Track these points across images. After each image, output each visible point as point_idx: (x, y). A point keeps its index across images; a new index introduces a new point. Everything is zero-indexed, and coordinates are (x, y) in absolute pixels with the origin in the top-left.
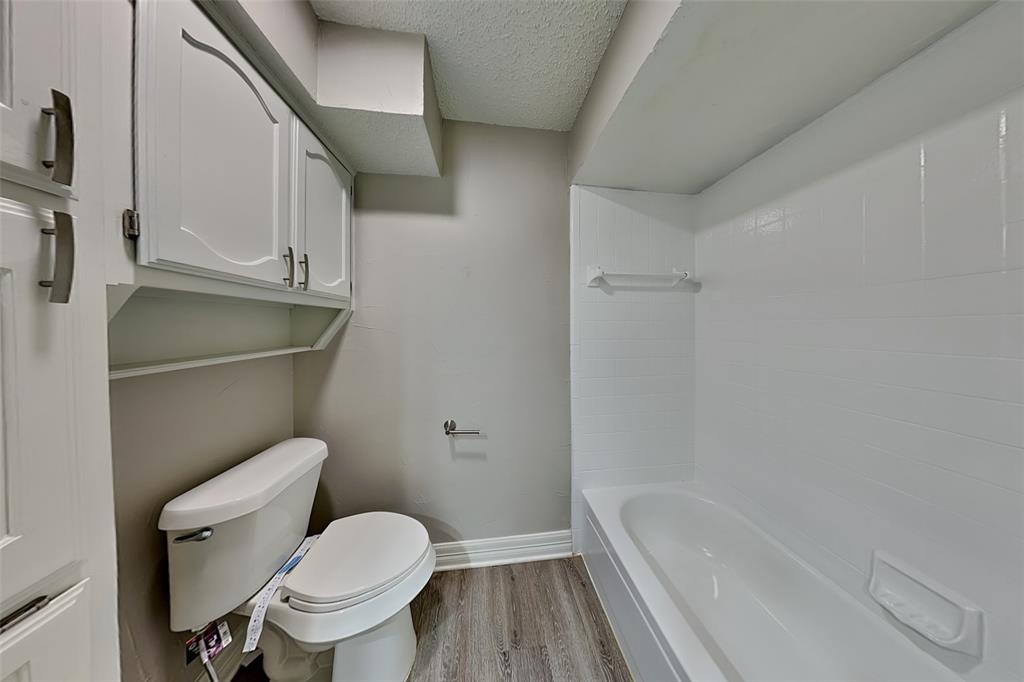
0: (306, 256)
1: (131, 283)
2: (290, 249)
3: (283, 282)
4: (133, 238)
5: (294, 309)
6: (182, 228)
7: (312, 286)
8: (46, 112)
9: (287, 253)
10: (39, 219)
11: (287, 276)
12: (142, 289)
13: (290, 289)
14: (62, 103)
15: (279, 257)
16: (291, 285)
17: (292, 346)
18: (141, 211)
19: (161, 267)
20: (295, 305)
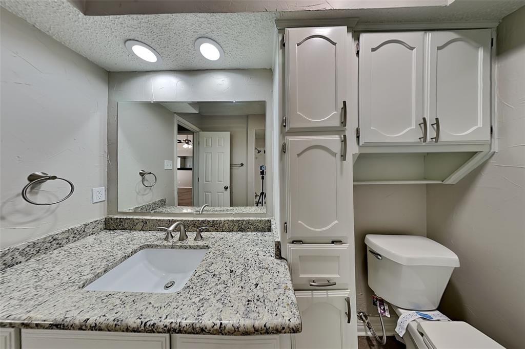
0: (437, 119)
1: (358, 152)
2: (424, 119)
3: (419, 141)
4: (358, 137)
5: (427, 156)
6: (372, 128)
7: (443, 137)
8: (342, 109)
9: (422, 121)
10: (341, 137)
11: (422, 136)
12: (361, 154)
13: (424, 144)
14: (345, 103)
15: (416, 126)
16: (425, 141)
17: (425, 179)
18: (360, 127)
19: (367, 145)
20: (428, 153)
